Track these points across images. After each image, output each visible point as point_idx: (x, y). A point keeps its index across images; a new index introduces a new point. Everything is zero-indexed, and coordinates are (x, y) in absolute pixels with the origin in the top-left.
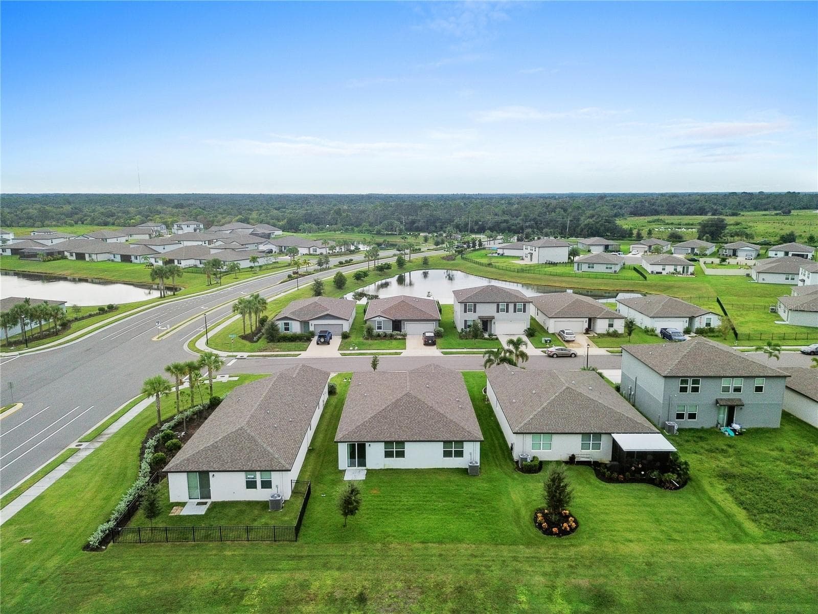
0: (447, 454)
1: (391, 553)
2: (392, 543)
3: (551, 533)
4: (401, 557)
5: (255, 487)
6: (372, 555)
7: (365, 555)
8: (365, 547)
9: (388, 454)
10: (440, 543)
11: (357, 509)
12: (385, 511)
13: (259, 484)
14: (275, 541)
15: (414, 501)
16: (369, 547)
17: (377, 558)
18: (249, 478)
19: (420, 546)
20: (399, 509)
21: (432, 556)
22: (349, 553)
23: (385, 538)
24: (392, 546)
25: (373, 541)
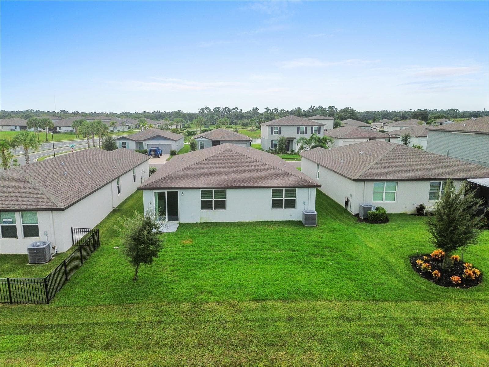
0: (276, 204)
1: (204, 316)
2: (207, 302)
3: (450, 284)
4: (222, 323)
5: (15, 235)
6: (173, 322)
7: (160, 322)
8: (163, 308)
9: (206, 205)
10: (285, 300)
11: (155, 255)
12: (199, 261)
13: (20, 231)
14: (11, 303)
15: (240, 250)
16: (170, 309)
17: (180, 326)
18: (5, 222)
19: (255, 305)
20: (219, 259)
21: (275, 320)
22: (133, 319)
23: (196, 295)
24: (206, 306)
25: (176, 299)
